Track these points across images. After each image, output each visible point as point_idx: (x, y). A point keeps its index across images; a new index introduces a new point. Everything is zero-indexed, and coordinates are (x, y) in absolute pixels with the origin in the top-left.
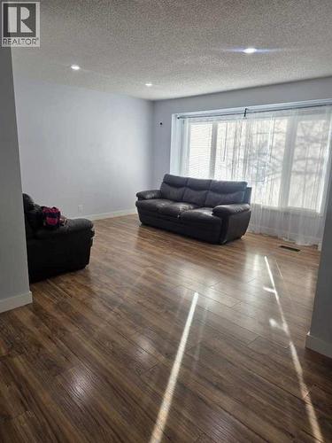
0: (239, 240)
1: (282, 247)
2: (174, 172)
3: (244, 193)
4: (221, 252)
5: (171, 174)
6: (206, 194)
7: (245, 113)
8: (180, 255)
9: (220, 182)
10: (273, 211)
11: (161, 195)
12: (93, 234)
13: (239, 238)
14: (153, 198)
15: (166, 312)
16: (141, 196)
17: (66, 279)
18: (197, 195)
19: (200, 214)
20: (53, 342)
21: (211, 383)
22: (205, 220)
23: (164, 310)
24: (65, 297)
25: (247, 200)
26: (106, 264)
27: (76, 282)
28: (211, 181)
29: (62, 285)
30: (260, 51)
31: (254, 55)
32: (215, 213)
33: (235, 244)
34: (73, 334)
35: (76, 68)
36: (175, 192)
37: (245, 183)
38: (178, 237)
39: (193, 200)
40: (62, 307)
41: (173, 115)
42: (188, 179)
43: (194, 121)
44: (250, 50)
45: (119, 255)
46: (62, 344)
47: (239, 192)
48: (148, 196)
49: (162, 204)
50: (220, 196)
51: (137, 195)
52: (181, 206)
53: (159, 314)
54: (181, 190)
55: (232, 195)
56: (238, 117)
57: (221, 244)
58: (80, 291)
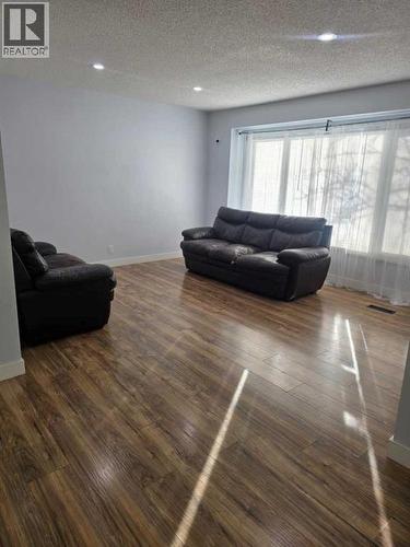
0: (314, 296)
1: (371, 306)
2: (233, 204)
3: (321, 233)
4: (285, 312)
5: (228, 206)
6: (271, 235)
7: (327, 126)
8: (231, 315)
9: (290, 218)
10: (362, 258)
11: (214, 234)
12: (113, 284)
13: (313, 293)
14: (203, 238)
15: (198, 395)
16: (187, 235)
17: (76, 342)
18: (260, 234)
19: (262, 259)
20: (39, 431)
21: (242, 506)
22: (268, 268)
23: (195, 392)
24: (68, 368)
25: (325, 243)
26: (132, 324)
27: (87, 347)
28: (279, 216)
29: (69, 351)
30: (342, 37)
31: (333, 42)
32: (281, 259)
33: (307, 301)
34: (66, 422)
35: (99, 67)
36: (232, 230)
37: (323, 220)
38: (232, 290)
39: (254, 241)
40: (61, 382)
41: (233, 130)
42: (249, 213)
43: (260, 138)
44: (327, 37)
45: (151, 312)
46: (50, 435)
47: (315, 231)
48: (197, 235)
49: (214, 246)
50: (289, 236)
51: (183, 234)
52: (238, 250)
53: (187, 397)
54: (239, 228)
55: (305, 236)
56: (317, 131)
57: (287, 301)
58: (90, 359)
